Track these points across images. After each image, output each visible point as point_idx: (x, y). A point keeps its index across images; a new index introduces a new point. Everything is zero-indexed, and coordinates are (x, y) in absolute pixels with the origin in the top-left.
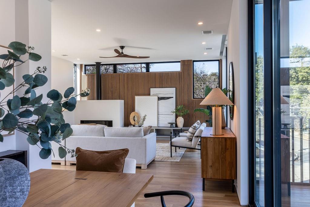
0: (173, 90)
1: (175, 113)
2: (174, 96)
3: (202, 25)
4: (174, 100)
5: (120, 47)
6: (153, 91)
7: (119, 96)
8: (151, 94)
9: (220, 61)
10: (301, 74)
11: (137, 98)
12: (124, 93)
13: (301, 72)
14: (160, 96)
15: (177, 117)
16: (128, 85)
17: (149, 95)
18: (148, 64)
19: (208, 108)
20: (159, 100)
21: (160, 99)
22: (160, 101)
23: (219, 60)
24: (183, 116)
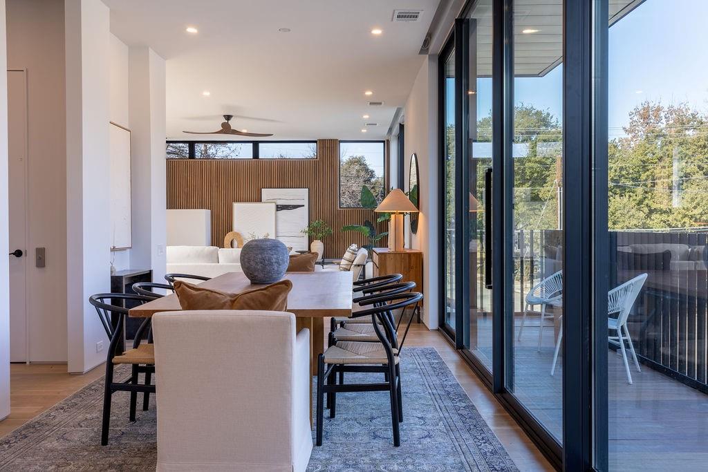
0: (304, 193)
1: (307, 234)
2: (306, 203)
3: (370, 96)
4: (305, 210)
5: (224, 116)
6: (266, 193)
7: (202, 202)
8: (264, 197)
9: (386, 143)
10: (531, 164)
11: (236, 206)
12: (211, 198)
13: (530, 161)
14: (280, 203)
15: (310, 241)
16: (218, 181)
17: (260, 201)
18: (256, 145)
19: (367, 224)
20: (277, 210)
21: (280, 208)
22: (280, 213)
23: (384, 142)
24: (322, 239)
